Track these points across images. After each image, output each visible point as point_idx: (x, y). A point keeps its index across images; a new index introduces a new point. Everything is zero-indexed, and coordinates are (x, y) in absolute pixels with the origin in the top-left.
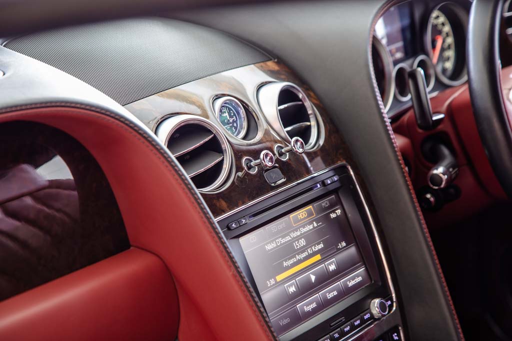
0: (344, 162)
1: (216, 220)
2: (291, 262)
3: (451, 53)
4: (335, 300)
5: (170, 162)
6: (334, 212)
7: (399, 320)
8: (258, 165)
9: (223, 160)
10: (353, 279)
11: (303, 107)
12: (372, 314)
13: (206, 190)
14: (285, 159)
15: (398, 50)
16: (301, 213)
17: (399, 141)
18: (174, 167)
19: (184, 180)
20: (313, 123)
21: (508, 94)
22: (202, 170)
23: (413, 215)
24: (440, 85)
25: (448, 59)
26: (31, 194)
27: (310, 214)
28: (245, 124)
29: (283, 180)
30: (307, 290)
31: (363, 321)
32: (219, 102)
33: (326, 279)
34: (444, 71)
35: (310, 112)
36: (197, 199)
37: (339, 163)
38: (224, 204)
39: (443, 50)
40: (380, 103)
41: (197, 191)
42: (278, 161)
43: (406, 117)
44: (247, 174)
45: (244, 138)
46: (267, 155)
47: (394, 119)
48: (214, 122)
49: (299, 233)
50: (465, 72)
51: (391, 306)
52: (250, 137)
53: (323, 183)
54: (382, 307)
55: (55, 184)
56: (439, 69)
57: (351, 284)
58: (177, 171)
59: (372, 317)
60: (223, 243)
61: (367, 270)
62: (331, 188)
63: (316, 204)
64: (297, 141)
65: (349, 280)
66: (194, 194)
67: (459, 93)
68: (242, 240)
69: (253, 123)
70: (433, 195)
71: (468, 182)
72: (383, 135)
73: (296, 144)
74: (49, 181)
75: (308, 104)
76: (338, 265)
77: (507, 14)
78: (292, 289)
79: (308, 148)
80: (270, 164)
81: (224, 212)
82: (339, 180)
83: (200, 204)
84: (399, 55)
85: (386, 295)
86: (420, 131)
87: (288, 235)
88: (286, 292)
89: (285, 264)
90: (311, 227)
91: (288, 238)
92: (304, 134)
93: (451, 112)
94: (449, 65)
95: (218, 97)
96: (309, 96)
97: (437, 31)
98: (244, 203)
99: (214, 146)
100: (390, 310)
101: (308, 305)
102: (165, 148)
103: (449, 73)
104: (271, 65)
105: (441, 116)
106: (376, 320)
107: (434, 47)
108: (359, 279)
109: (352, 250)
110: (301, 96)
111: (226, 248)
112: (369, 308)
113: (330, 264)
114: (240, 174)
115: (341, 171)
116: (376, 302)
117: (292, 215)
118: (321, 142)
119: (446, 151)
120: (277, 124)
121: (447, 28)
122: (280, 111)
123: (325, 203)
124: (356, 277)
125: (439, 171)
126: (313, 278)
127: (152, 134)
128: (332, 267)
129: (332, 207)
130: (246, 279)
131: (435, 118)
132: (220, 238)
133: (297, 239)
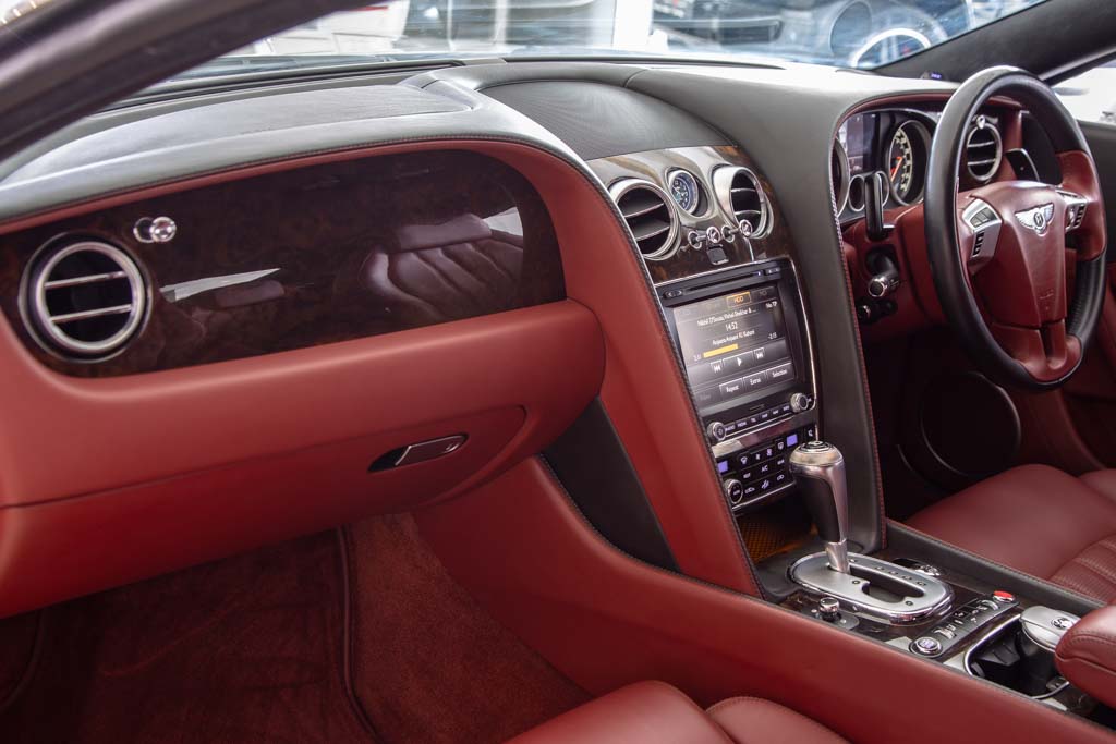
0: (788, 256)
1: (655, 286)
2: (720, 342)
3: (909, 176)
4: (757, 387)
5: (621, 222)
6: (770, 302)
7: (816, 419)
8: (704, 241)
9: (669, 230)
10: (778, 370)
11: (755, 195)
12: (791, 407)
13: (650, 256)
14: (731, 240)
15: (857, 163)
16: (737, 297)
17: (847, 248)
18: (623, 228)
19: (631, 242)
20: (763, 211)
21: (961, 213)
22: (647, 236)
23: (848, 318)
24: (893, 203)
25: (905, 182)
26: (473, 241)
27: (746, 299)
28: (696, 200)
29: (726, 261)
30: (731, 372)
31: (782, 412)
32: (673, 175)
33: (752, 365)
34: (900, 191)
35: (762, 200)
36: (641, 264)
37: (783, 256)
38: (664, 273)
39: (901, 171)
40: (834, 206)
41: (642, 256)
42: (723, 241)
43: (856, 226)
44: (691, 248)
45: (694, 213)
46: (713, 231)
47: (844, 227)
48: (666, 191)
49: (732, 316)
50: (922, 193)
51: (811, 403)
52: (699, 213)
53: (764, 273)
54: (803, 402)
55: (498, 236)
56: (895, 188)
57: (775, 375)
58: (626, 233)
59: (791, 410)
60: (660, 311)
61: (793, 365)
62: (772, 278)
63: (754, 292)
64: (745, 223)
65: (775, 371)
66: (638, 259)
67: (911, 210)
68: (676, 310)
69: (703, 203)
70: (869, 307)
71: (906, 297)
72: (833, 240)
73: (744, 227)
74: (492, 230)
75: (760, 192)
76: (766, 354)
77: (969, 146)
78: (717, 368)
79: (755, 235)
80: (715, 241)
81: (663, 280)
82: (781, 272)
83: (642, 269)
84: (857, 168)
85: (808, 391)
86: (867, 240)
87: (722, 315)
88: (711, 369)
89: (714, 343)
90: (745, 312)
91: (721, 319)
92: (755, 221)
93: (901, 225)
94: (905, 187)
95: (673, 170)
96: (763, 185)
97: (898, 151)
98: (683, 275)
99: (662, 215)
100: (810, 407)
101: (730, 386)
102: (616, 204)
103: (904, 195)
104: (731, 150)
105: (892, 226)
106: (794, 413)
107: (893, 166)
108: (785, 372)
109: (783, 343)
110: (755, 183)
111: (662, 317)
112: (789, 401)
113: (758, 352)
114: (683, 248)
115: (784, 264)
116: (798, 396)
117: (728, 297)
118: (769, 231)
119: (890, 264)
120: (728, 208)
121: (908, 151)
122: (733, 194)
123: (763, 291)
124: (781, 370)
125: (881, 279)
126: (740, 362)
127: (606, 189)
128: (760, 356)
129: (769, 297)
130: (675, 346)
131: (885, 227)
132: (657, 306)
133: (729, 321)
